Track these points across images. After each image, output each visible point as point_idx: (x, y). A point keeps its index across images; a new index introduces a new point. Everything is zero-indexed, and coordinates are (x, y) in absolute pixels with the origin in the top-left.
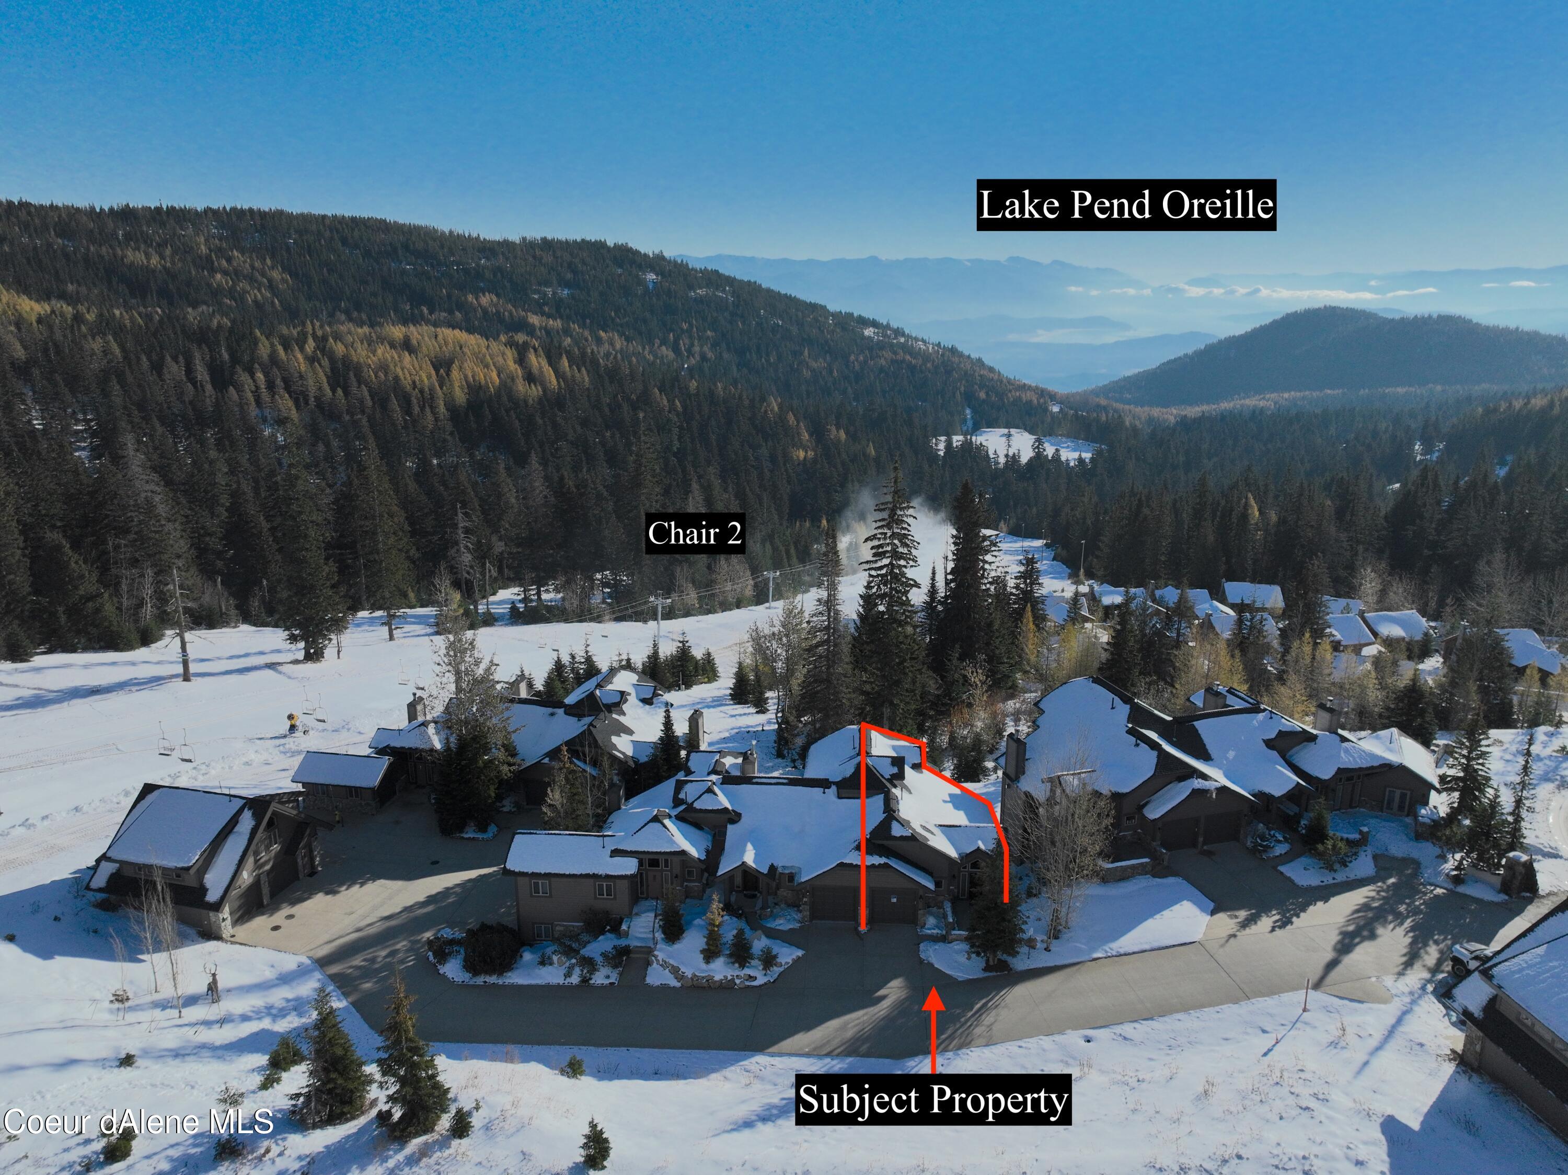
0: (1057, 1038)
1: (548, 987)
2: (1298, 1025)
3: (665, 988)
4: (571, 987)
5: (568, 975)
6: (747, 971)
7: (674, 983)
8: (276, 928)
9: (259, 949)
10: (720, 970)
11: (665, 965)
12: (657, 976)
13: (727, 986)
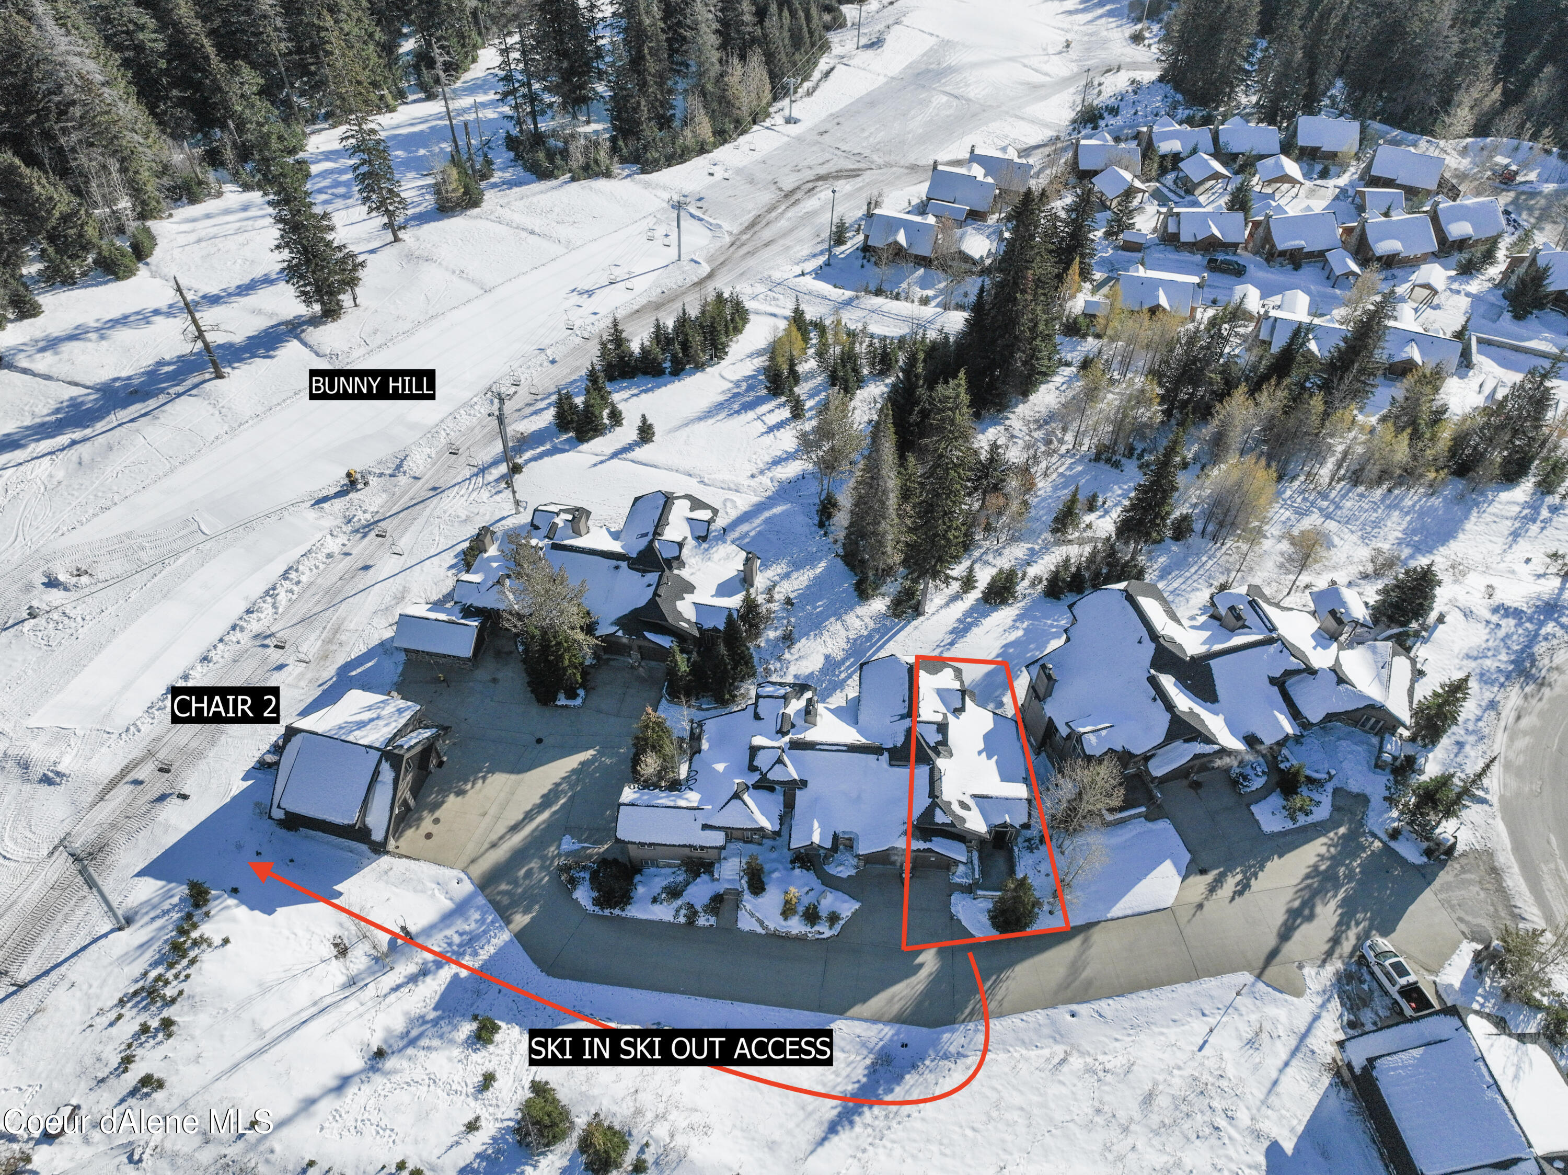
0: (1050, 1012)
1: (661, 923)
2: (1230, 1010)
3: (752, 933)
4: (679, 925)
5: (676, 915)
6: (817, 928)
7: (760, 930)
8: (429, 836)
9: (422, 863)
10: (796, 926)
11: (752, 915)
12: (746, 923)
13: (801, 939)
